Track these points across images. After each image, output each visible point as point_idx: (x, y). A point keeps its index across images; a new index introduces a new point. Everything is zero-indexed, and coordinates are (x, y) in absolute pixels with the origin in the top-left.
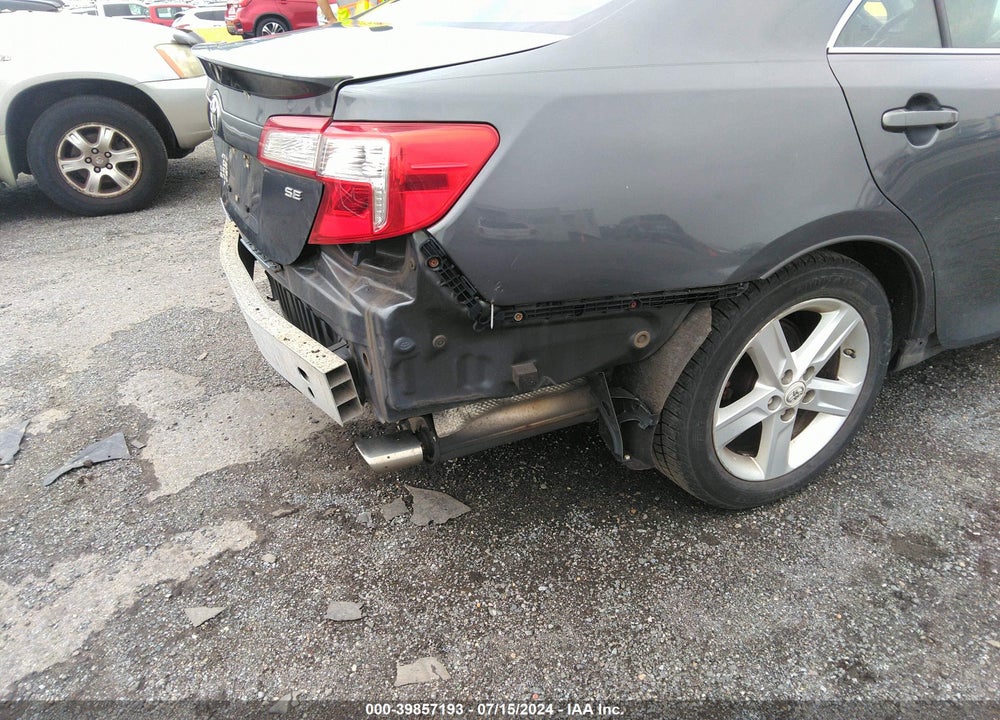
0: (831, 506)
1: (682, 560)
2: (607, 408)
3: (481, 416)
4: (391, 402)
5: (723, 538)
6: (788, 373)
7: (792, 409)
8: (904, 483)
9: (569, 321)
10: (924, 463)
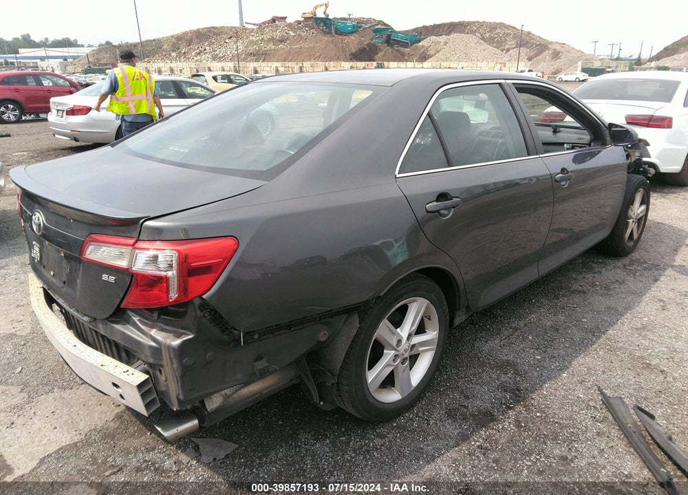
0: (440, 404)
1: (368, 451)
2: (307, 375)
3: (234, 393)
4: (181, 397)
5: (388, 433)
6: (399, 341)
7: (406, 358)
8: (472, 383)
9: (284, 333)
10: (480, 371)
